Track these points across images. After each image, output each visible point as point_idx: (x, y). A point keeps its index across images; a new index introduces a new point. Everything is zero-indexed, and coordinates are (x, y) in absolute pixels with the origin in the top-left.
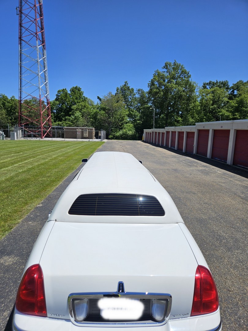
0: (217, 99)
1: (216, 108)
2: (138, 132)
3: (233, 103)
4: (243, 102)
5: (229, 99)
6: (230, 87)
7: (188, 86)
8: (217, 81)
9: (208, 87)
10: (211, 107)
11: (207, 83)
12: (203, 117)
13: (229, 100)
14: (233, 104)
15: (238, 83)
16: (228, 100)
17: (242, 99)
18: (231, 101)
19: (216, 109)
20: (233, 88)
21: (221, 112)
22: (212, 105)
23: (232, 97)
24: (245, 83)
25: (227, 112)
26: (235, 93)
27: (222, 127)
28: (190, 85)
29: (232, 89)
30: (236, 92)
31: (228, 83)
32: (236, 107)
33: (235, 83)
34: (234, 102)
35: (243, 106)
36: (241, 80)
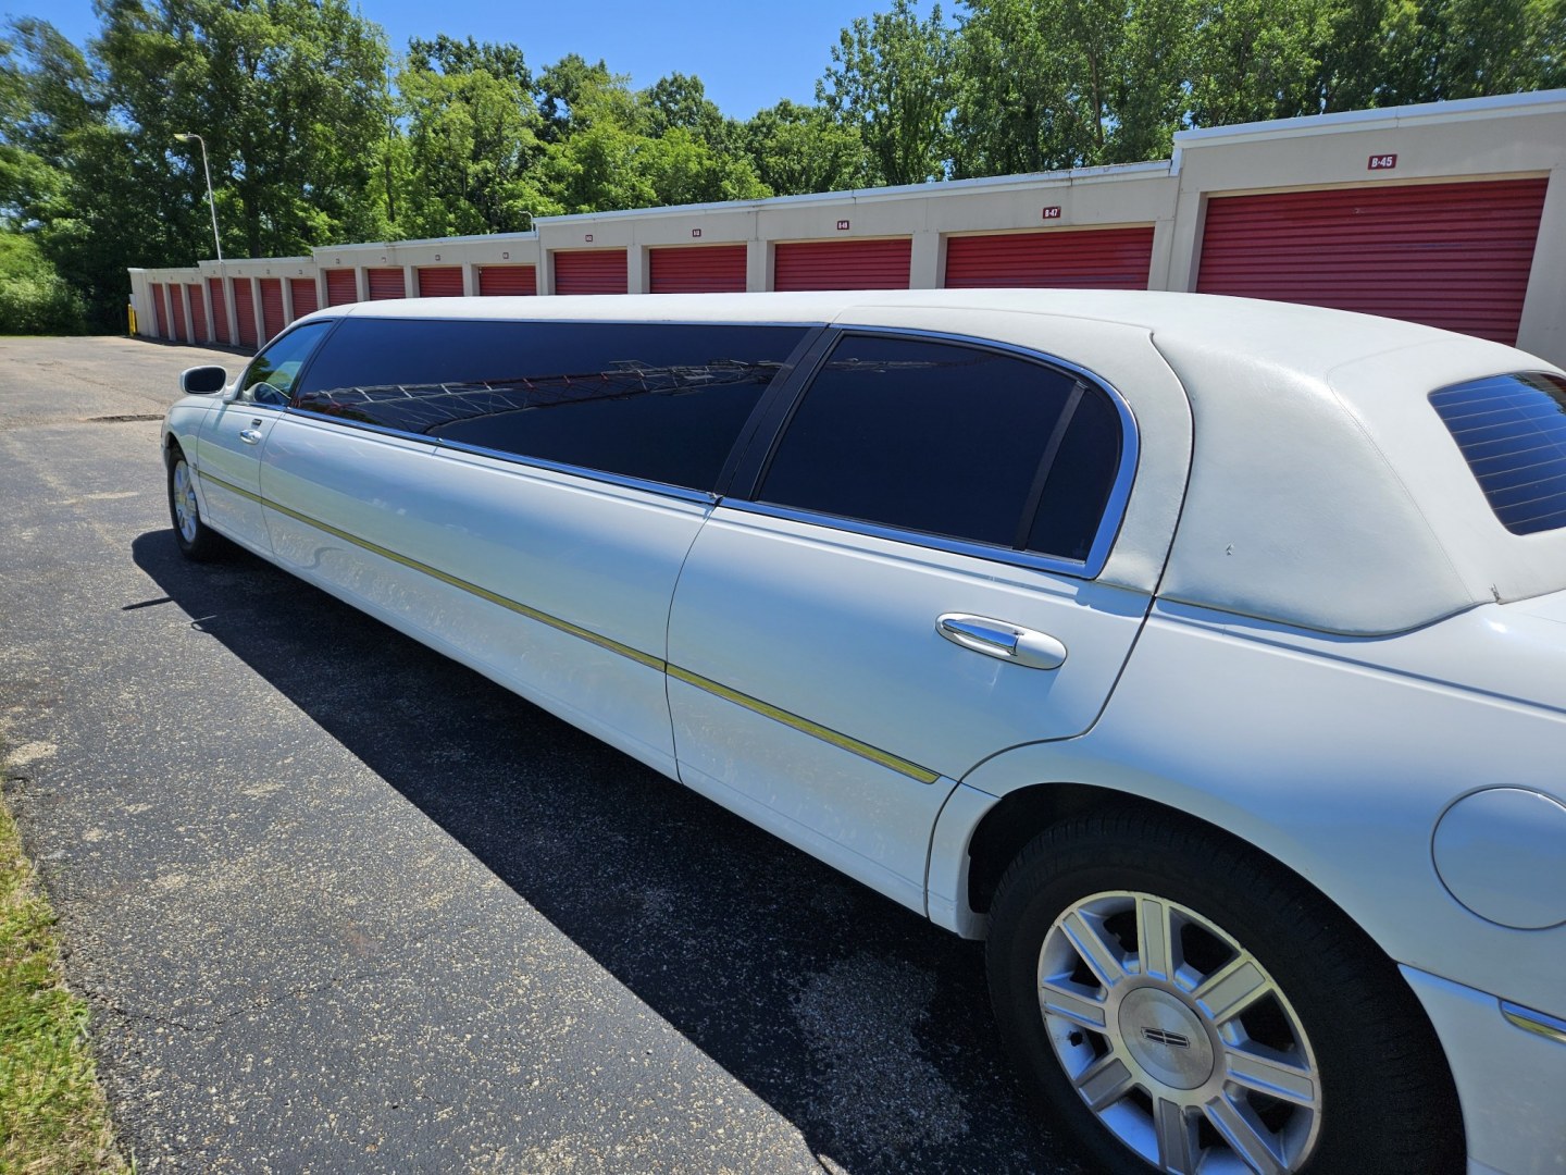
0: (492, 130)
1: (495, 177)
2: (85, 287)
3: (564, 155)
4: (601, 156)
5: (540, 135)
6: (534, 79)
7: (344, 39)
8: (470, 40)
9: (434, 62)
10: (473, 168)
11: (430, 47)
12: (443, 214)
13: (543, 144)
14: (562, 162)
15: (563, 64)
16: (536, 141)
17: (596, 141)
18: (551, 148)
19: (492, 179)
20: (548, 88)
21: (520, 196)
22: (475, 157)
23: (551, 129)
24: (594, 70)
25: (546, 199)
26: (560, 114)
27: (697, 233)
28: (355, 39)
29: (544, 94)
30: (562, 110)
31: (521, 57)
32: (576, 176)
33: (553, 63)
34: (567, 153)
35: (602, 177)
36: (574, 55)
